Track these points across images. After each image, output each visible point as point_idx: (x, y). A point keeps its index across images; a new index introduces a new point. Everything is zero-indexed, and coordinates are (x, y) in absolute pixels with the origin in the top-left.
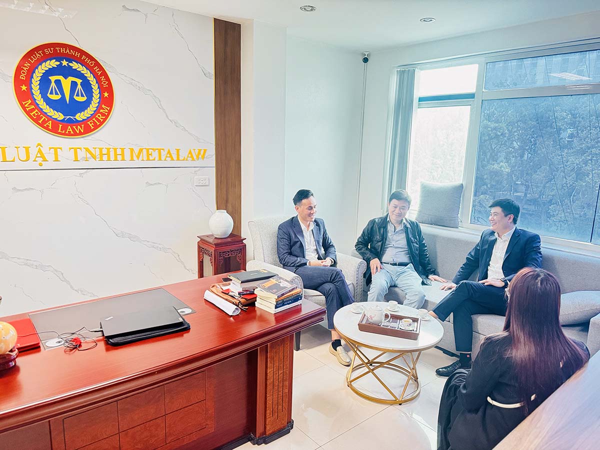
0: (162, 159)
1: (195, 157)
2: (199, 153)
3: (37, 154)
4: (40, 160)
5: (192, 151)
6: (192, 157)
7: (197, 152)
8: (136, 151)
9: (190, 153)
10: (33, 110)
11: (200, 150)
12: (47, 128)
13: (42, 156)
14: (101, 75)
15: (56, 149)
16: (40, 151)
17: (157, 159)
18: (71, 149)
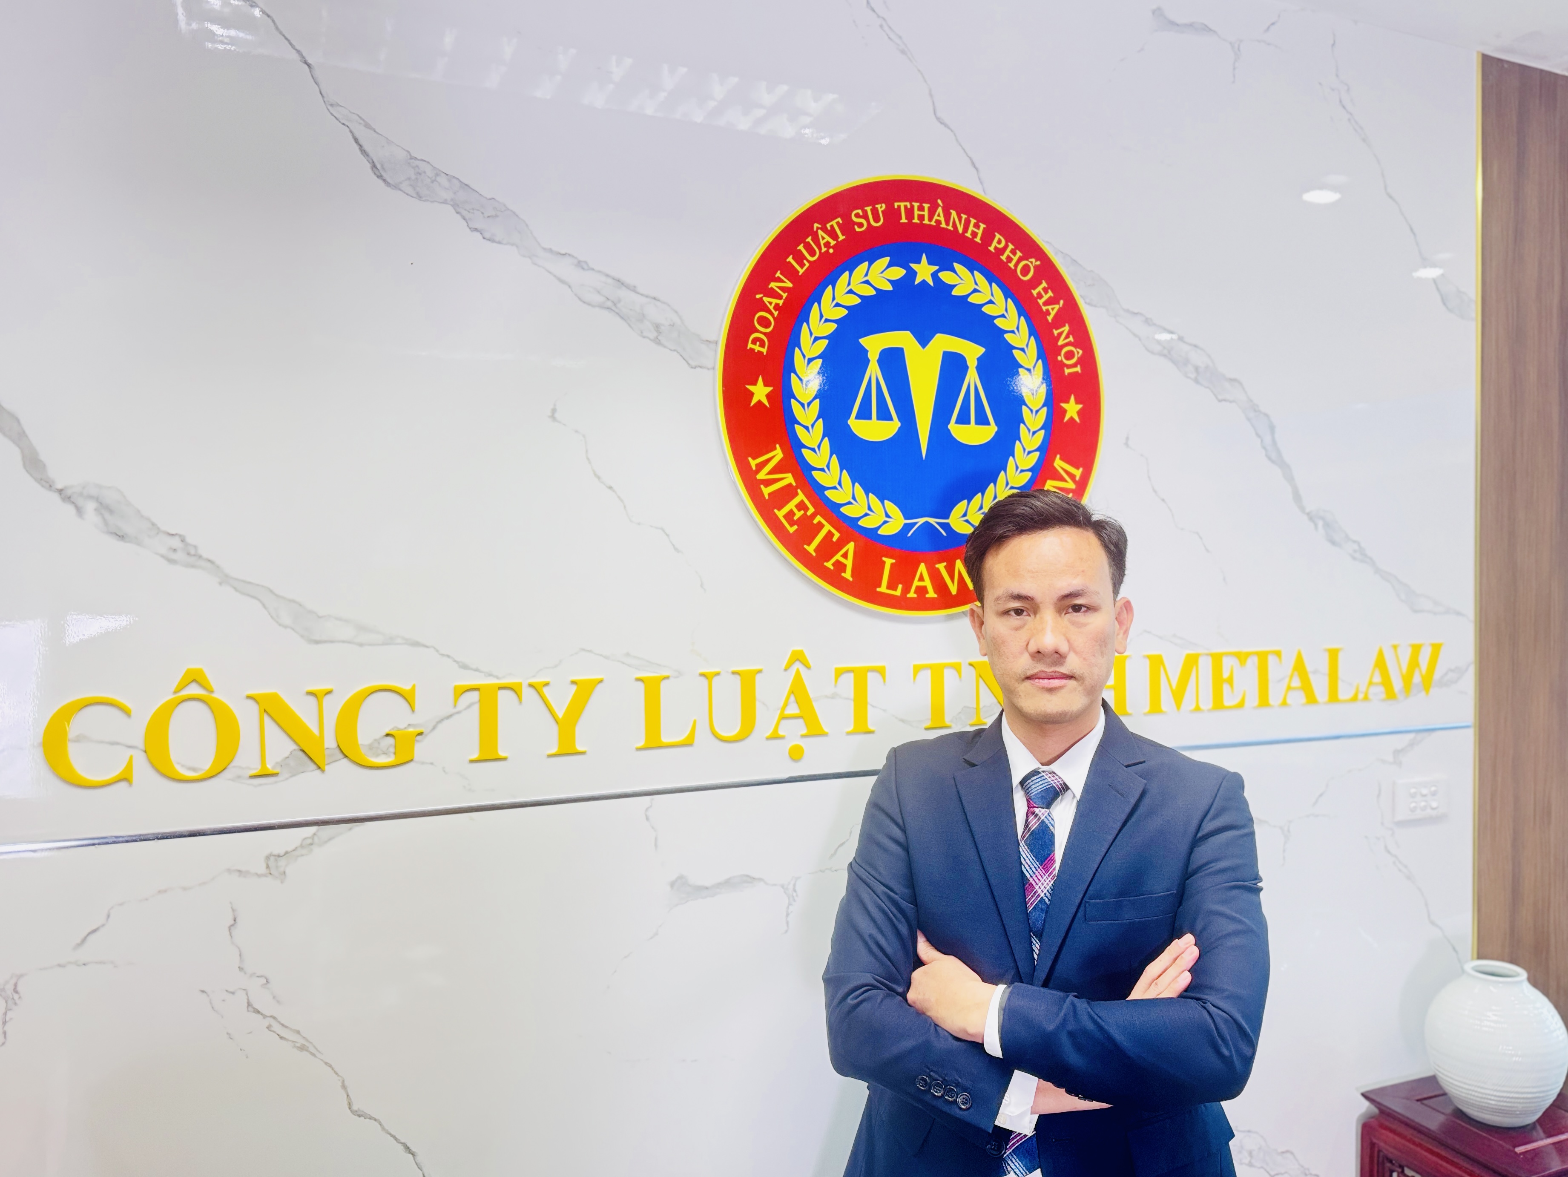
0: (1271, 702)
1: (1397, 684)
2: (1414, 664)
3: (786, 704)
4: (794, 731)
5: (1388, 655)
6: (1386, 683)
7: (1405, 656)
8: (1173, 669)
9: (1381, 664)
10: (787, 493)
11: (1416, 649)
12: (834, 578)
13: (807, 716)
14: (1059, 321)
15: (860, 676)
16: (798, 691)
17: (1252, 700)
18: (918, 669)
